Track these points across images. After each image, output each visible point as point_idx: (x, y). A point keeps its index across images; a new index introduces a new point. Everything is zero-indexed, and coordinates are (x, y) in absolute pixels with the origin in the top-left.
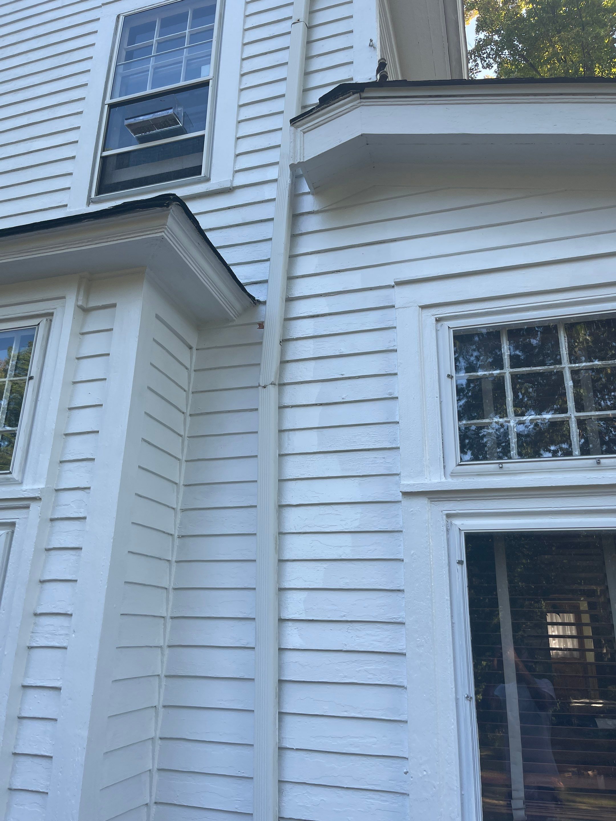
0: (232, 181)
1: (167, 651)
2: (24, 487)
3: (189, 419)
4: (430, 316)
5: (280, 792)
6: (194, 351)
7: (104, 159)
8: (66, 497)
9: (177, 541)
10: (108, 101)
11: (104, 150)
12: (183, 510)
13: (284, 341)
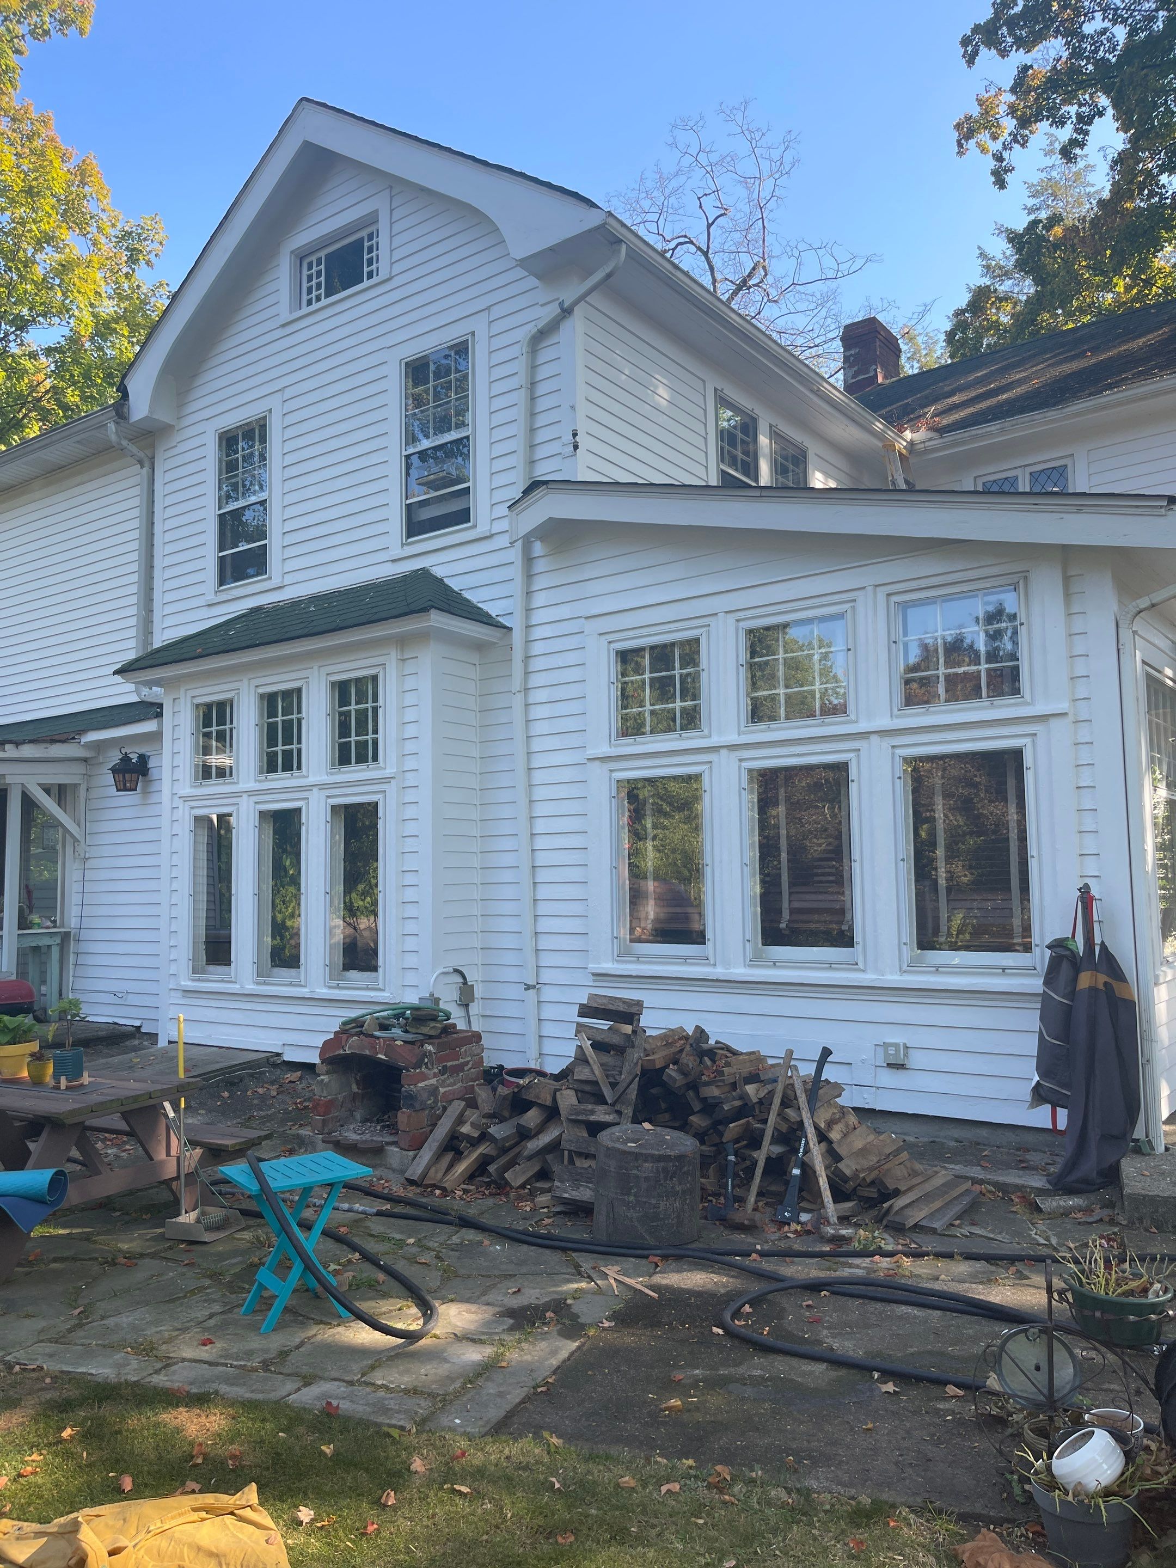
0: (490, 530)
1: (480, 855)
2: (388, 771)
3: (478, 714)
4: (604, 640)
5: (535, 921)
6: (478, 667)
7: (408, 506)
8: (408, 775)
9: (479, 792)
10: (404, 453)
11: (407, 499)
12: (481, 774)
13: (527, 658)
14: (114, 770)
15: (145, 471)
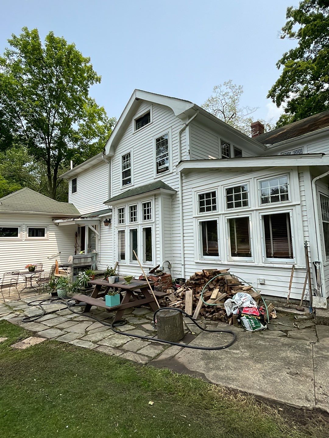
0: (173, 171)
2: (153, 221)
4: (196, 192)
5: (184, 251)
6: (171, 199)
8: (157, 222)
10: (156, 157)
14: (104, 222)
15: (109, 164)
